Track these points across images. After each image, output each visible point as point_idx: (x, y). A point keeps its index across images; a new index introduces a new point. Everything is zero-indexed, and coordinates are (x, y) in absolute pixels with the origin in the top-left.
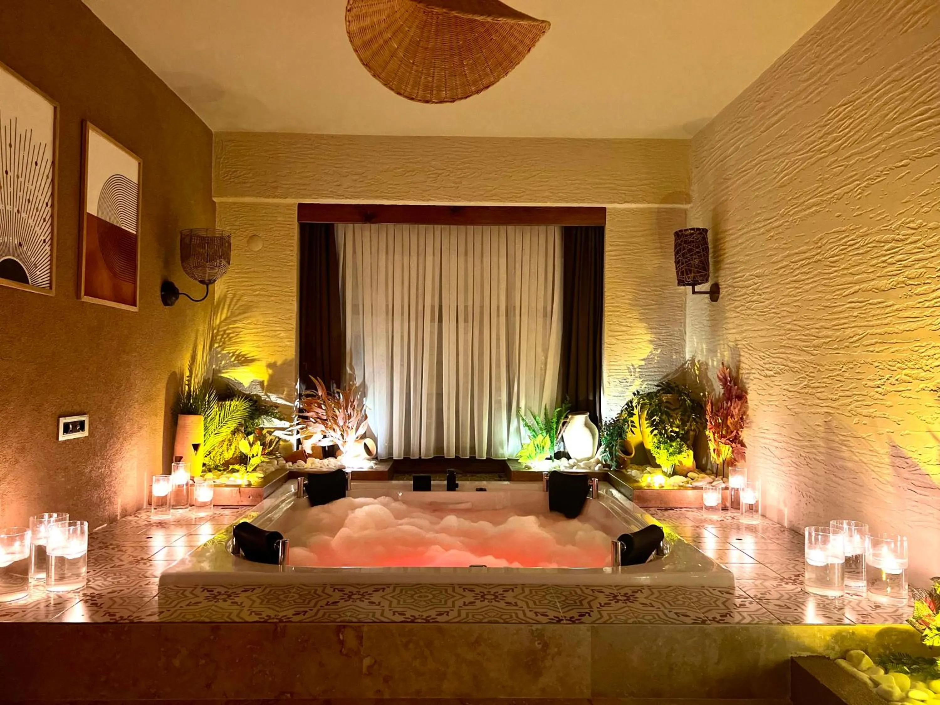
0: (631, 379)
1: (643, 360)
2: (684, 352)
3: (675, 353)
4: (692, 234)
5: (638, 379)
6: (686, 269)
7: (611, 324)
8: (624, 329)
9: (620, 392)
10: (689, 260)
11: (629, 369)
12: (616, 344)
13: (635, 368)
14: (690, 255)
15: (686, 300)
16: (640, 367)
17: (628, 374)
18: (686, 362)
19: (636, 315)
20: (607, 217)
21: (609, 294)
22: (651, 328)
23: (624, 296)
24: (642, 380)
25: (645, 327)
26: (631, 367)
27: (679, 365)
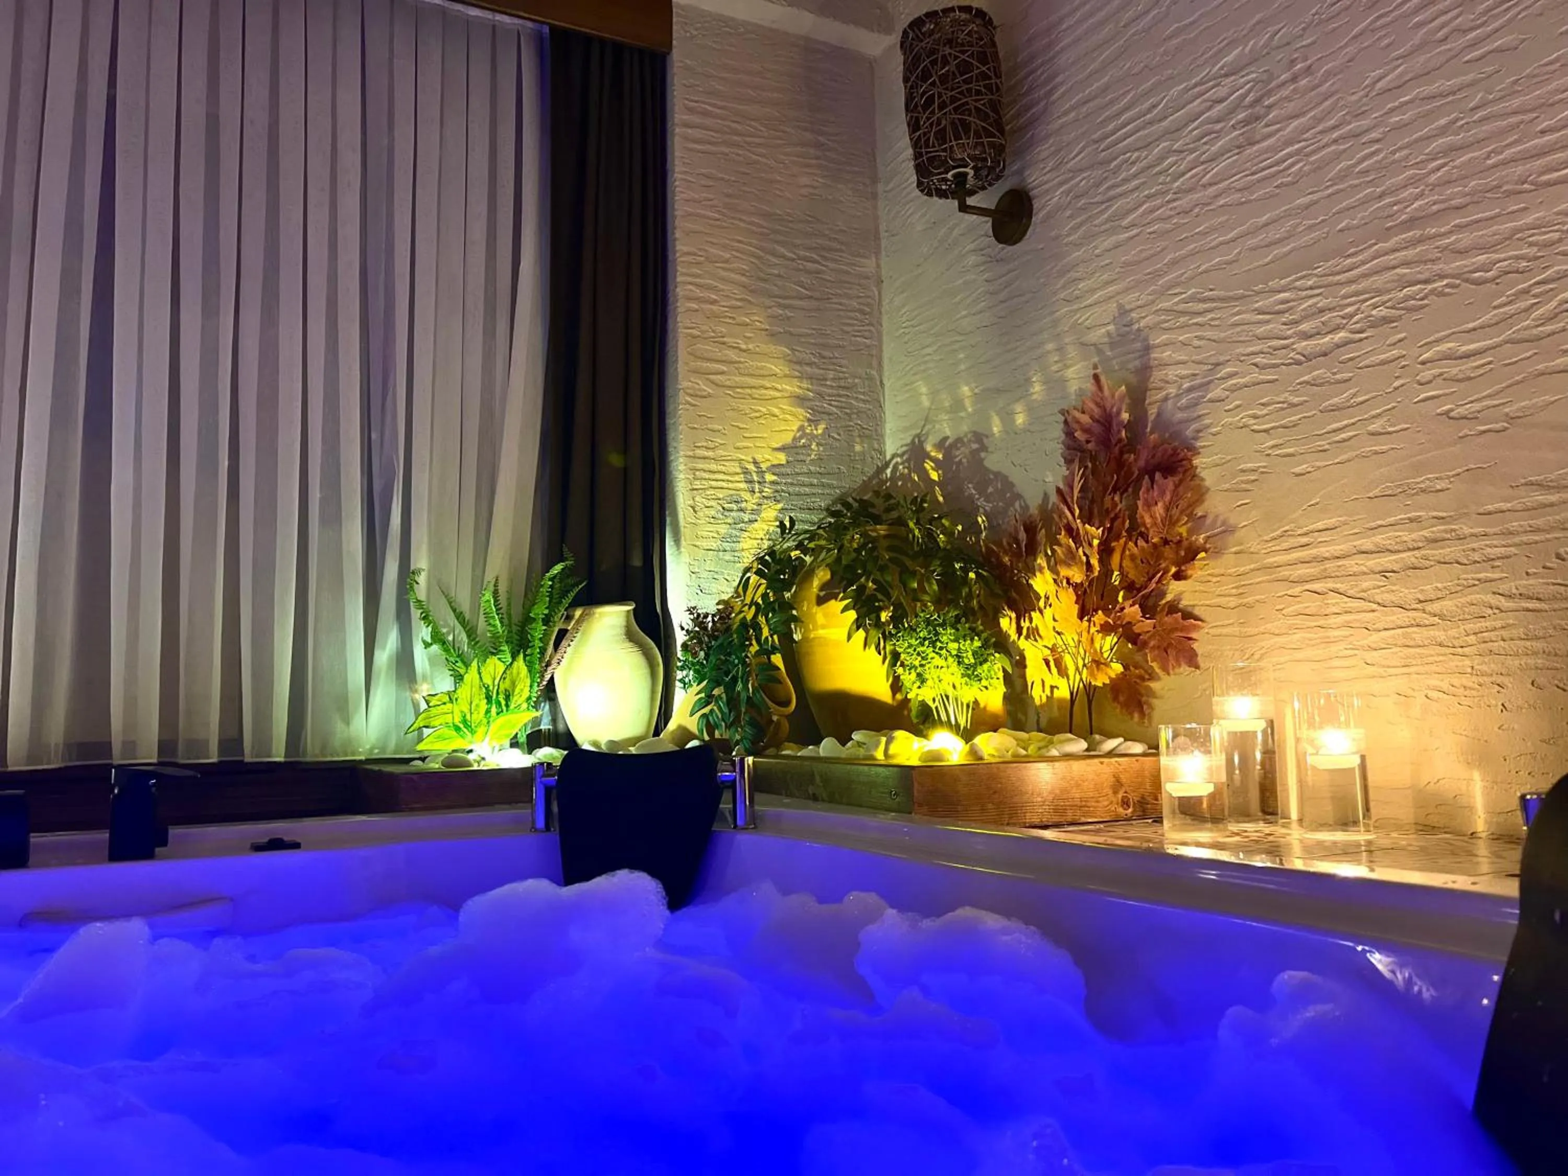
0: (751, 501)
1: (782, 449)
2: (880, 438)
3: (860, 436)
4: (966, 23)
5: (771, 503)
6: (953, 123)
7: (694, 337)
8: (732, 355)
9: (723, 539)
10: (961, 93)
11: (746, 472)
12: (709, 395)
13: (761, 473)
14: (965, 81)
15: (880, 294)
16: (774, 468)
17: (743, 486)
18: (887, 465)
19: (758, 319)
20: (675, 27)
21: (685, 249)
22: (799, 363)
23: (726, 261)
24: (780, 506)
25: (785, 357)
26: (751, 467)
27: (870, 471)
